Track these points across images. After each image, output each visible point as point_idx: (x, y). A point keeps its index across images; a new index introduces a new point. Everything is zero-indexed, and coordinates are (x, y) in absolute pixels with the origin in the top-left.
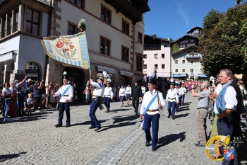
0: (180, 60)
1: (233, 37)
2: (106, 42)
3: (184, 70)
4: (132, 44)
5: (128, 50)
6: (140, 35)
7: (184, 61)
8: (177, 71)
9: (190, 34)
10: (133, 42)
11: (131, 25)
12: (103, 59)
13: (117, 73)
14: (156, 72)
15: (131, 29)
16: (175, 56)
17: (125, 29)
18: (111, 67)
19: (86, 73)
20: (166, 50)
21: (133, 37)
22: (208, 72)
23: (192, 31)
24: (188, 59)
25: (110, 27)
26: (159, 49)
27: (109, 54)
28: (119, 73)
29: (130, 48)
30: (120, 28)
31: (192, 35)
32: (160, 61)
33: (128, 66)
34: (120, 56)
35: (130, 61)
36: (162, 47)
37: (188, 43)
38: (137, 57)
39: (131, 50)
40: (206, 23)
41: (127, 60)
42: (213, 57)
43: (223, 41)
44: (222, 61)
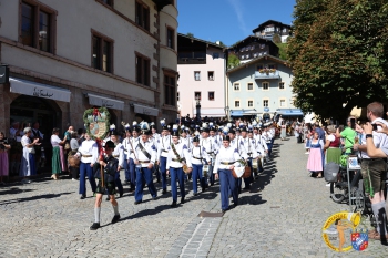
0: (243, 82)
1: (351, 38)
2: (103, 44)
3: (250, 103)
4: (155, 51)
5: (147, 61)
6: (171, 32)
7: (250, 85)
8: (237, 103)
9: (258, 34)
10: (157, 47)
11: (153, 12)
12: (98, 80)
13: (128, 109)
14: (198, 107)
15: (153, 20)
16: (234, 75)
17: (142, 20)
18: (116, 98)
19: (64, 110)
20: (216, 64)
21: (156, 36)
22: (306, 105)
23: (261, 28)
24: (259, 81)
25: (111, 12)
26: (203, 61)
27: (110, 69)
28: (132, 108)
29: (151, 57)
30: (132, 16)
31: (263, 35)
32: (205, 86)
33: (148, 95)
34: (132, 75)
35: (153, 84)
36: (209, 57)
37: (255, 52)
38: (166, 77)
39: (153, 62)
40: (299, 11)
41: (147, 83)
42: (317, 76)
43: (334, 45)
44: (333, 83)
